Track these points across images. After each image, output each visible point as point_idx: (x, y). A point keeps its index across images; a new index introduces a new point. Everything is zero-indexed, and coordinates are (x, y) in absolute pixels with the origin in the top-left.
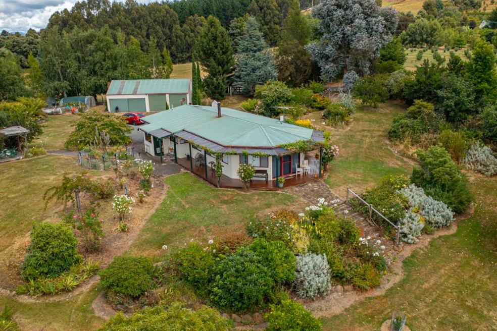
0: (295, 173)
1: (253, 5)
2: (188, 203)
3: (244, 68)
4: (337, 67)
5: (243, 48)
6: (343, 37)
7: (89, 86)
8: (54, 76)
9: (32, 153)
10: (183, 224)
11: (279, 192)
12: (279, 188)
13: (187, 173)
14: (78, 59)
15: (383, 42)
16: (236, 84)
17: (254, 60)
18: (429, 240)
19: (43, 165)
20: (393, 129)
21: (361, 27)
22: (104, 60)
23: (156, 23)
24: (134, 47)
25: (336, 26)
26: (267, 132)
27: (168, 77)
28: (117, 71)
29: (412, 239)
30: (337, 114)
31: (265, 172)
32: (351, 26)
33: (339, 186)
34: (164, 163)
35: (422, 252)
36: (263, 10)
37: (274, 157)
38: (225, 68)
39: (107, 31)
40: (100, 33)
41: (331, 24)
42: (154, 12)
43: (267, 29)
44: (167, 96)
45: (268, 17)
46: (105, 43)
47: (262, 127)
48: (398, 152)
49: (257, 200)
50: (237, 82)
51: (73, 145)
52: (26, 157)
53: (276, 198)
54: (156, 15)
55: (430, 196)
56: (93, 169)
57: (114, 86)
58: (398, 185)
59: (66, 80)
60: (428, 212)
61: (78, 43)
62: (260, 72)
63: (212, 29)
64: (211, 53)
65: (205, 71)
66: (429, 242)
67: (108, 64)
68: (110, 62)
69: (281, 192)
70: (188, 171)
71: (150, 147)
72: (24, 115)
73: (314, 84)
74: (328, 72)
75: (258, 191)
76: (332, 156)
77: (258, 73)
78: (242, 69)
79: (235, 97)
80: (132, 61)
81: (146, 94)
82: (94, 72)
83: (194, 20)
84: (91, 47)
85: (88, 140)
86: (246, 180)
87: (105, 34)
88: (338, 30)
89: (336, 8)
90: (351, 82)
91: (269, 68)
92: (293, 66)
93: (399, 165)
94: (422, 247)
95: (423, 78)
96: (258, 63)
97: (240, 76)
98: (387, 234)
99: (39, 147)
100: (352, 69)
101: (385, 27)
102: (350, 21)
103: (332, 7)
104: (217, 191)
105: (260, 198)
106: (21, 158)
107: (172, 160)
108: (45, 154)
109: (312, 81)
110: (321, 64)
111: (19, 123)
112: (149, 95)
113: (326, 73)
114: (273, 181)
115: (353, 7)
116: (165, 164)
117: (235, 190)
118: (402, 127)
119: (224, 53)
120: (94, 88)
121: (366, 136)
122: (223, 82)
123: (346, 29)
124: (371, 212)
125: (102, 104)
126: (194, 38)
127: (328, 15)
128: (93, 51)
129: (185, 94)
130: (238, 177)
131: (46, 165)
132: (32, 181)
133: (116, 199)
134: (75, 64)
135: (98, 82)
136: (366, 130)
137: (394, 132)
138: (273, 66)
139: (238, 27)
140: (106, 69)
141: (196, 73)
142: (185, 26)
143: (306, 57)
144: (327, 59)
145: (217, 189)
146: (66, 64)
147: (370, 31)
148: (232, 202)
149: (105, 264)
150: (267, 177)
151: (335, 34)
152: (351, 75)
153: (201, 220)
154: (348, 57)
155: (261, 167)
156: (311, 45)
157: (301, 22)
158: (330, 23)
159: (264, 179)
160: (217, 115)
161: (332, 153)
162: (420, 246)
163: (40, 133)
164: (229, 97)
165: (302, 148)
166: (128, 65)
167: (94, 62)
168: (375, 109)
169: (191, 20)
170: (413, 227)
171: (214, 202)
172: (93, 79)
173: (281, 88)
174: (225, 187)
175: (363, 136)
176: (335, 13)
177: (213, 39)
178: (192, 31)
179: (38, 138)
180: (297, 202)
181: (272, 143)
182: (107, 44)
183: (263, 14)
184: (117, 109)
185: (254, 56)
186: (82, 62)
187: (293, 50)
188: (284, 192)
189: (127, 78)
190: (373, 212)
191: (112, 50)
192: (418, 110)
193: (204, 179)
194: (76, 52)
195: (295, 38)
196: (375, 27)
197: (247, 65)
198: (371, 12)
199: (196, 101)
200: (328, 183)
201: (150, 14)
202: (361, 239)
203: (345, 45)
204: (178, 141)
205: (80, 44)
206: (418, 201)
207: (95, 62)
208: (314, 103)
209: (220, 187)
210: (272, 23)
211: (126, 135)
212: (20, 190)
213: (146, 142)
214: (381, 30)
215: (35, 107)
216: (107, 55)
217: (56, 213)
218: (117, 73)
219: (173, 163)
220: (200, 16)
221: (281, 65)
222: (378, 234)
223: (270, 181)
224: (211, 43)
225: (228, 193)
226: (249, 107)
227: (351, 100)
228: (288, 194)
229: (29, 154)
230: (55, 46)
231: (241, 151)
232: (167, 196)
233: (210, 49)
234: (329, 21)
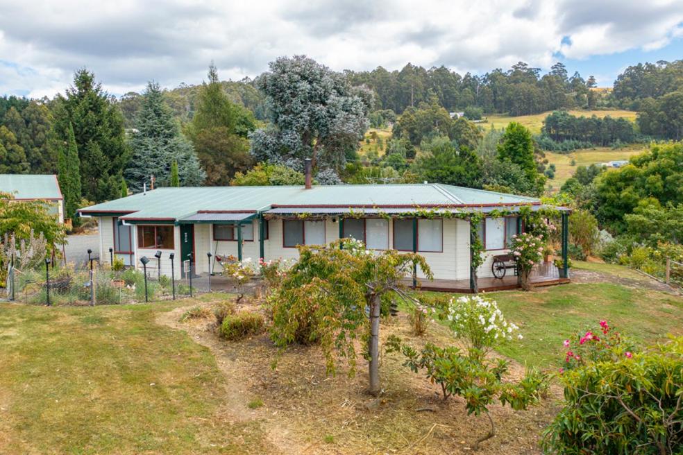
1: (14, 115)
6: (311, 120)
25: (300, 104)
36: (30, 124)
41: (294, 100)
89: (299, 78)
100: (327, 166)
103: (295, 77)
110: (276, 159)
127: (289, 88)
129: (56, 200)
144: (283, 154)
158: (291, 98)
174: (487, 290)
176: (300, 84)
185: (167, 143)
233: (88, 125)
234: (290, 95)
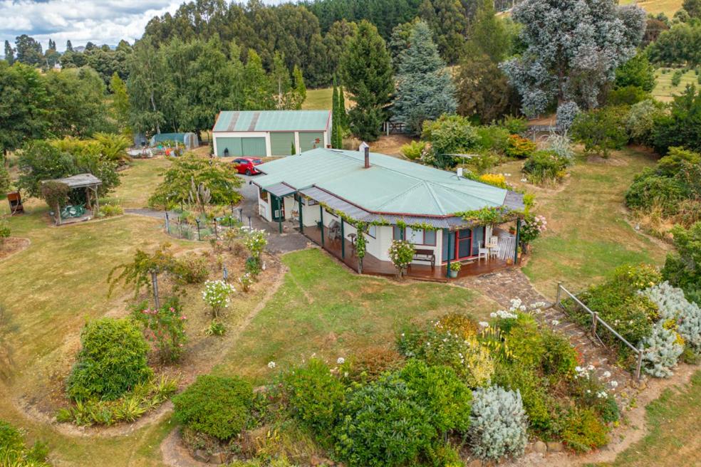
0: (477, 255)
1: (427, 5)
2: (314, 295)
3: (408, 95)
4: (548, 96)
5: (408, 67)
6: (559, 51)
7: (190, 119)
8: (144, 104)
9: (104, 213)
10: (303, 328)
11: (451, 284)
12: (452, 278)
13: (315, 249)
14: (177, 82)
15: (621, 58)
16: (396, 118)
17: (423, 83)
18: (690, 373)
19: (117, 230)
20: (634, 192)
21: (588, 35)
22: (212, 83)
23: (289, 31)
24: (252, 65)
25: (548, 34)
26: (436, 192)
27: (298, 108)
28: (228, 99)
29: (662, 371)
30: (545, 167)
31: (430, 252)
32: (572, 33)
33: (545, 279)
34: (284, 232)
35: (679, 393)
36: (440, 12)
37: (445, 231)
38: (380, 96)
39: (217, 43)
40: (207, 46)
41: (541, 31)
42: (286, 17)
43: (445, 41)
44: (297, 134)
45: (448, 23)
46: (214, 59)
47: (428, 184)
48: (641, 229)
49: (416, 296)
50: (397, 116)
51: (159, 203)
52: (96, 217)
53: (446, 294)
54: (289, 20)
55: (693, 302)
56: (183, 238)
57: (224, 119)
58: (640, 282)
59: (160, 110)
60: (690, 328)
61: (179, 59)
62: (431, 102)
63: (364, 40)
64: (360, 73)
65: (351, 99)
66: (691, 376)
67: (217, 88)
68: (220, 86)
69: (454, 285)
70: (318, 247)
71: (265, 209)
72: (96, 158)
73: (512, 121)
74: (534, 103)
75: (418, 282)
76: (536, 232)
77: (427, 103)
78: (405, 97)
79: (394, 137)
80: (249, 84)
81: (267, 132)
82: (198, 100)
83: (341, 27)
84: (194, 65)
85: (180, 195)
86: (401, 265)
87: (215, 46)
88: (551, 40)
89: (548, 7)
90: (568, 118)
91: (445, 96)
92: (480, 93)
93: (642, 249)
94: (679, 385)
95: (684, 114)
96: (429, 89)
97: (401, 107)
98: (622, 360)
99: (113, 204)
100: (571, 99)
101: (625, 34)
102: (570, 27)
103: (543, 6)
104: (357, 278)
105: (421, 292)
106: (89, 218)
107: (296, 229)
108: (122, 214)
109: (509, 115)
110: (523, 90)
111: (88, 170)
112: (271, 132)
113: (530, 104)
114: (442, 267)
115: (576, 5)
116: (285, 235)
117: (384, 278)
118: (648, 189)
119: (379, 74)
120: (197, 123)
121: (590, 201)
122: (377, 115)
123: (563, 39)
124: (596, 325)
125: (207, 145)
126: (341, 53)
127: (537, 18)
128: (198, 71)
129: (322, 132)
130: (390, 260)
131: (121, 229)
132: (99, 253)
133: (208, 287)
134: (172, 88)
135: (203, 114)
136: (590, 192)
137: (636, 196)
138: (450, 92)
139: (404, 36)
140: (214, 96)
141: (338, 103)
142: (328, 35)
143: (501, 81)
144: (532, 84)
145: (357, 275)
146: (161, 88)
147: (600, 40)
148: (378, 298)
149: (186, 383)
150: (433, 261)
151: (546, 46)
152: (569, 107)
153: (330, 323)
154: (565, 80)
155: (424, 245)
156: (509, 63)
157: (495, 28)
158: (539, 29)
159: (429, 263)
160: (363, 165)
161: (536, 227)
162: (675, 383)
163: (117, 183)
164: (385, 138)
165: (489, 219)
166: (245, 90)
167: (198, 85)
168: (605, 160)
169: (336, 27)
170: (665, 351)
171: (352, 296)
172: (195, 110)
173: (462, 126)
174: (371, 274)
175: (585, 201)
176: (547, 14)
177: (365, 53)
178: (339, 43)
179: (114, 192)
180: (478, 301)
181: (443, 210)
182: (217, 60)
183: (440, 19)
184: (226, 151)
185: (423, 78)
186: (182, 86)
187: (481, 70)
188: (459, 284)
189: (243, 108)
190: (599, 323)
191: (223, 68)
192: (675, 163)
193: (340, 260)
194: (175, 72)
195: (485, 51)
196: (609, 35)
197: (412, 91)
198: (603, 13)
199: (336, 144)
200: (528, 274)
201: (280, 19)
202: (578, 369)
203: (561, 62)
204: (305, 201)
205: (180, 61)
206: (673, 309)
207: (200, 85)
208: (511, 149)
209: (363, 273)
210: (453, 31)
211: (235, 189)
212: (81, 265)
213: (261, 202)
214: (618, 40)
215: (116, 147)
216: (215, 75)
217: (125, 301)
218: (228, 101)
219: (297, 233)
220: (350, 21)
221: (463, 91)
222: (605, 359)
223: (438, 267)
224: (362, 60)
225: (374, 283)
226: (413, 153)
227: (568, 146)
228: (464, 288)
229: (100, 214)
230: (147, 63)
231: (395, 221)
232: (283, 283)
233: (360, 68)
234: (537, 25)
